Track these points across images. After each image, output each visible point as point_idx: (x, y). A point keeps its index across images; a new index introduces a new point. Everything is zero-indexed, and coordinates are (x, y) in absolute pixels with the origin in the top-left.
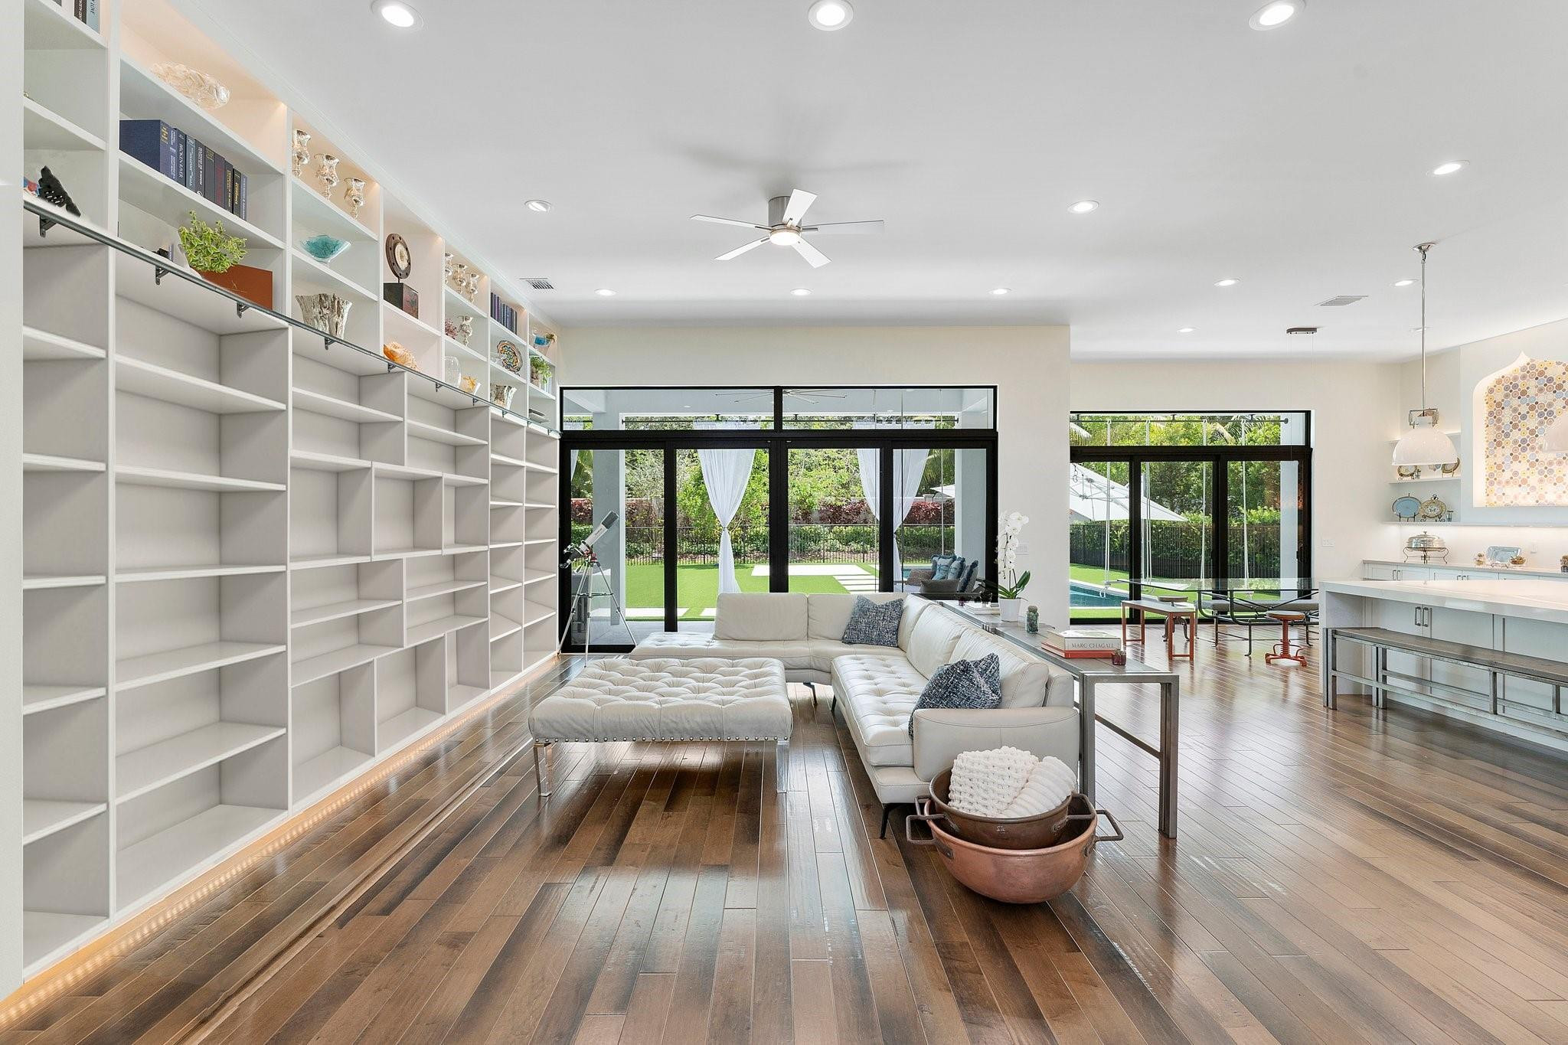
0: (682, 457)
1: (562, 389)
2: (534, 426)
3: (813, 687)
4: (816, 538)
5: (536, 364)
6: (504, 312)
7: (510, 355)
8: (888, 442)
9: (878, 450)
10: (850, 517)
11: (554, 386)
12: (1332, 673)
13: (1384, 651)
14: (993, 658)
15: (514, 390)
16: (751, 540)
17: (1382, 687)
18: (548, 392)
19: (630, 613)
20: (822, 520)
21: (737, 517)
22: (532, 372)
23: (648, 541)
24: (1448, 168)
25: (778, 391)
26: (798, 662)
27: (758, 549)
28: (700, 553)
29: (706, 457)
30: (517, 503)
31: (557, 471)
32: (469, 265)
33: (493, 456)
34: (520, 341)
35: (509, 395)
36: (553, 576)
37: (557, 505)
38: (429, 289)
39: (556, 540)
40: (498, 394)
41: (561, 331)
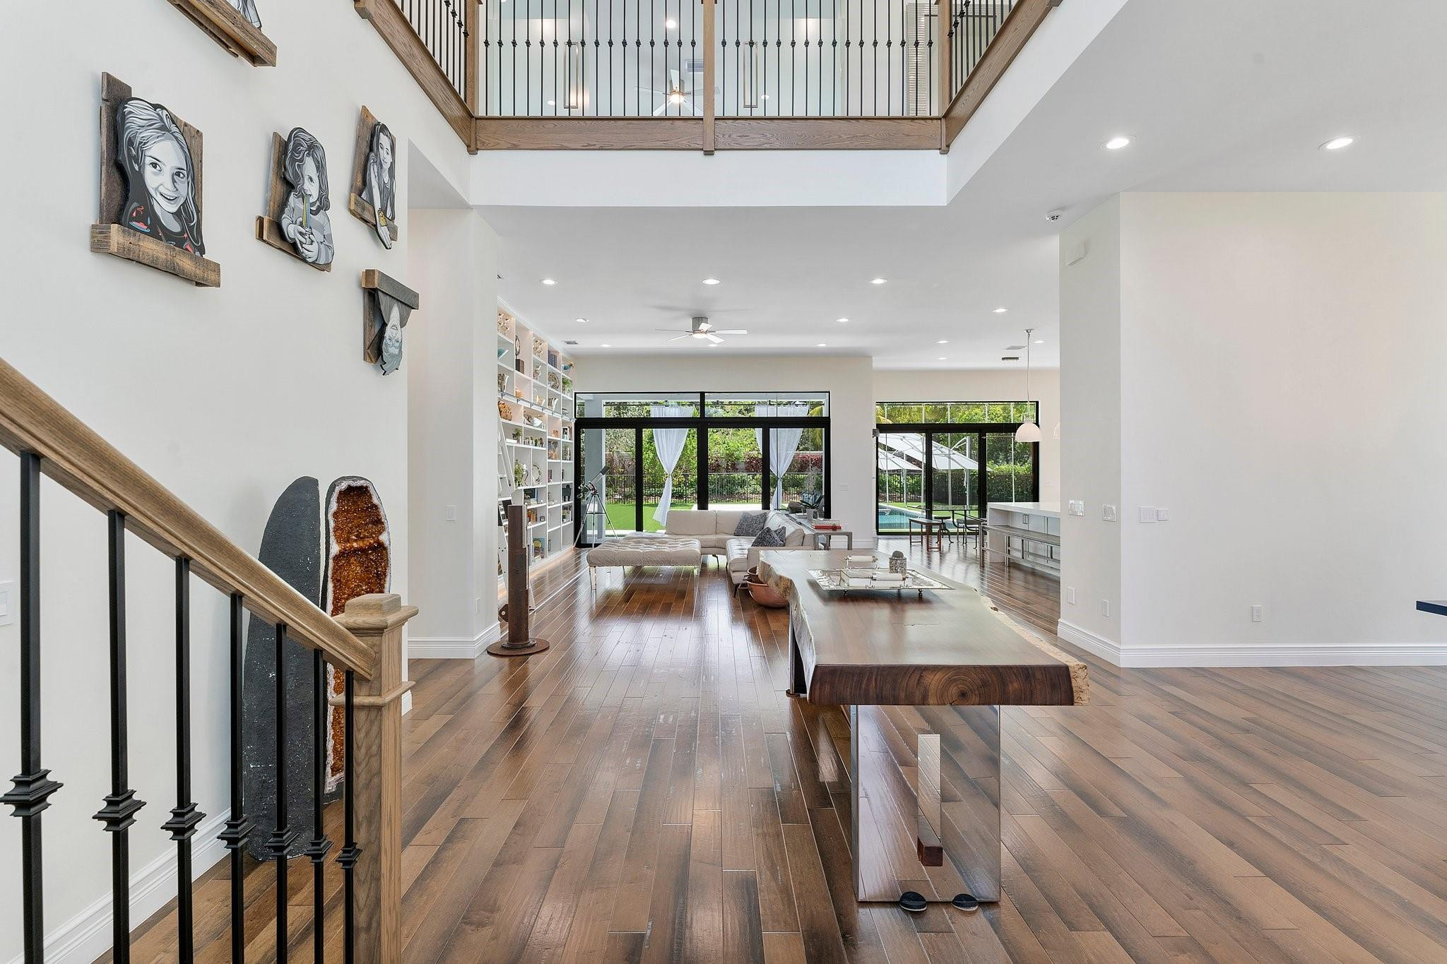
0: (646, 432)
1: (575, 393)
2: (563, 418)
3: (717, 557)
4: (743, 483)
5: (564, 382)
6: (552, 358)
7: (554, 380)
8: (767, 424)
9: (761, 429)
11: (572, 391)
12: (982, 548)
13: (1009, 537)
14: (784, 528)
15: (556, 400)
16: (691, 486)
17: (1008, 556)
18: (570, 397)
19: (608, 532)
20: (747, 470)
21: (678, 466)
22: (562, 386)
24: (1001, 310)
25: (702, 394)
26: (709, 544)
28: (651, 495)
29: (659, 433)
30: (558, 461)
31: (573, 441)
32: (540, 340)
33: (548, 437)
34: (558, 371)
35: (554, 403)
36: (572, 502)
37: (573, 461)
38: (528, 359)
39: (573, 482)
40: (550, 404)
41: (577, 361)
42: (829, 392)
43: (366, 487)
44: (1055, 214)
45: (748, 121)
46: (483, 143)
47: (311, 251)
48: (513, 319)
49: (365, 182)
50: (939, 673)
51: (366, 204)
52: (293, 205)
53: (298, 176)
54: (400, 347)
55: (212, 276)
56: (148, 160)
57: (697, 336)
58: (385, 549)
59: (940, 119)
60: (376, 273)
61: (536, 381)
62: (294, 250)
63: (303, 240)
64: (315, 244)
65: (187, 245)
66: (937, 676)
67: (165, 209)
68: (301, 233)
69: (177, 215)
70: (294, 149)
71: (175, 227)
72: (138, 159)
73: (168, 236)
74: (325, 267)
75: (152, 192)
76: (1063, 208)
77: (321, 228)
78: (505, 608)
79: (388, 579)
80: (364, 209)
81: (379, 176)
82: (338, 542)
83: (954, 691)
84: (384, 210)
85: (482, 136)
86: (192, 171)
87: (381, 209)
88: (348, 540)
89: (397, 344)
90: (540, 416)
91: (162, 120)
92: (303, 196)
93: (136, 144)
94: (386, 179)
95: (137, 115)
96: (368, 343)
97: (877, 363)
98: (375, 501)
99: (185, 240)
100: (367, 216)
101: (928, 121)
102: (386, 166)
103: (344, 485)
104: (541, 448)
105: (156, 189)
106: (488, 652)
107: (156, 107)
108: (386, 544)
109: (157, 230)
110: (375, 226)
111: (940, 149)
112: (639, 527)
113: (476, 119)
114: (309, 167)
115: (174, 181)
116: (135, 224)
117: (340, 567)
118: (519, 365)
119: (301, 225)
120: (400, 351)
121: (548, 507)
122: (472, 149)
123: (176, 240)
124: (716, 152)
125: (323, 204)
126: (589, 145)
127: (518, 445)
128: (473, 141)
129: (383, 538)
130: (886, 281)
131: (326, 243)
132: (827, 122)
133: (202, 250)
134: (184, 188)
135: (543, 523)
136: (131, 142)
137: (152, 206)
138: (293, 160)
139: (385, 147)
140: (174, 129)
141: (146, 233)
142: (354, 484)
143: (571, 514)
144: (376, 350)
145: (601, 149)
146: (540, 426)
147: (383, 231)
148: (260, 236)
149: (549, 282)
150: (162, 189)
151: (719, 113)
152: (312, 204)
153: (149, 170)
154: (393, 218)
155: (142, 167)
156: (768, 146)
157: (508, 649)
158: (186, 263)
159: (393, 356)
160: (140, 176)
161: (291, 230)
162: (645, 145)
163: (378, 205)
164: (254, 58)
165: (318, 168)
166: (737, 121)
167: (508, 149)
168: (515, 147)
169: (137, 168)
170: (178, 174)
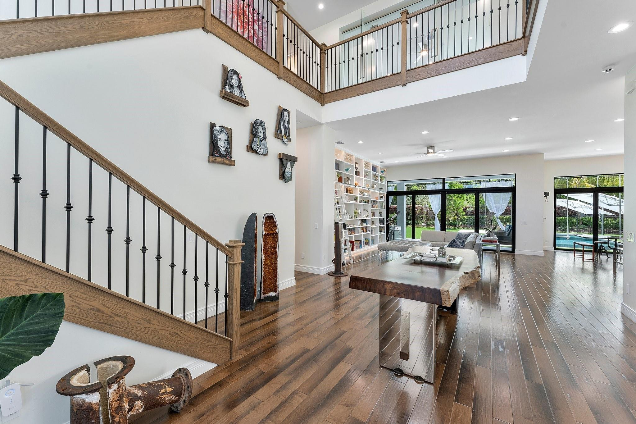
0: (417, 197)
1: (387, 182)
2: (380, 192)
5: (381, 177)
6: (374, 169)
7: (375, 177)
9: (473, 194)
10: (507, 212)
11: (385, 181)
15: (376, 185)
16: (461, 220)
18: (384, 183)
22: (380, 179)
23: (421, 220)
25: (444, 179)
27: (464, 224)
30: (378, 209)
31: (386, 201)
32: (368, 162)
33: (371, 200)
34: (378, 174)
35: (375, 186)
36: (385, 225)
37: (385, 209)
38: (362, 170)
39: (386, 217)
40: (373, 187)
41: (387, 169)
42: (515, 174)
43: (273, 216)
44: (608, 68)
45: (421, 68)
46: (326, 102)
47: (261, 151)
48: (354, 157)
49: (280, 128)
50: (390, 284)
51: (279, 134)
52: (255, 140)
53: (257, 133)
54: (291, 174)
55: (233, 163)
56: (219, 139)
57: (429, 155)
58: (277, 234)
59: (521, 39)
60: (281, 154)
61: (365, 178)
62: (256, 152)
63: (258, 149)
64: (262, 150)
65: (227, 157)
66: (389, 286)
67: (222, 150)
68: (258, 147)
69: (225, 150)
70: (256, 125)
71: (225, 153)
72: (216, 140)
73: (223, 156)
74: (266, 155)
75: (219, 147)
76: (613, 64)
77: (264, 145)
78: (334, 260)
79: (278, 242)
80: (278, 136)
81: (284, 124)
82: (265, 231)
83: (395, 291)
84: (285, 134)
85: (326, 99)
86: (229, 139)
87: (284, 134)
88: (268, 231)
89: (290, 174)
90: (367, 192)
91: (222, 129)
92: (258, 137)
93: (216, 137)
94: (286, 124)
95: (216, 129)
96: (280, 175)
97: (547, 156)
98: (275, 220)
99: (227, 156)
100: (280, 137)
101: (514, 42)
102: (286, 121)
103: (267, 215)
104: (368, 204)
105: (220, 146)
106: (328, 274)
107: (220, 127)
108: (278, 232)
109: (221, 155)
110: (283, 139)
111: (521, 54)
112: (414, 237)
113: (324, 94)
114: (260, 129)
115: (224, 143)
116: (216, 155)
117: (267, 238)
118: (357, 173)
119: (258, 145)
120: (291, 176)
121: (371, 227)
122: (323, 105)
123: (225, 156)
124: (407, 84)
125: (265, 138)
126: (359, 94)
127: (356, 203)
128: (323, 102)
129: (277, 231)
130: (519, 118)
131: (265, 148)
132: (458, 58)
133: (231, 157)
134: (227, 144)
135: (368, 233)
136: (215, 136)
137: (219, 150)
138: (255, 128)
139: (286, 115)
140: (224, 130)
141: (218, 156)
142: (269, 215)
143: (384, 230)
144: (283, 176)
145: (363, 94)
146: (367, 196)
147: (286, 141)
148: (247, 151)
149: (360, 142)
150: (221, 145)
151: (408, 68)
152: (261, 139)
153: (219, 141)
154: (289, 136)
155: (217, 142)
156: (429, 76)
157: (334, 273)
158: (227, 162)
159: (288, 177)
160: (217, 143)
161: (255, 147)
162: (379, 88)
163: (283, 133)
164: (245, 106)
165: (263, 128)
166: (416, 70)
167: (333, 102)
168: (335, 101)
169: (216, 142)
170: (225, 141)
